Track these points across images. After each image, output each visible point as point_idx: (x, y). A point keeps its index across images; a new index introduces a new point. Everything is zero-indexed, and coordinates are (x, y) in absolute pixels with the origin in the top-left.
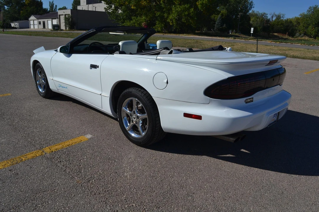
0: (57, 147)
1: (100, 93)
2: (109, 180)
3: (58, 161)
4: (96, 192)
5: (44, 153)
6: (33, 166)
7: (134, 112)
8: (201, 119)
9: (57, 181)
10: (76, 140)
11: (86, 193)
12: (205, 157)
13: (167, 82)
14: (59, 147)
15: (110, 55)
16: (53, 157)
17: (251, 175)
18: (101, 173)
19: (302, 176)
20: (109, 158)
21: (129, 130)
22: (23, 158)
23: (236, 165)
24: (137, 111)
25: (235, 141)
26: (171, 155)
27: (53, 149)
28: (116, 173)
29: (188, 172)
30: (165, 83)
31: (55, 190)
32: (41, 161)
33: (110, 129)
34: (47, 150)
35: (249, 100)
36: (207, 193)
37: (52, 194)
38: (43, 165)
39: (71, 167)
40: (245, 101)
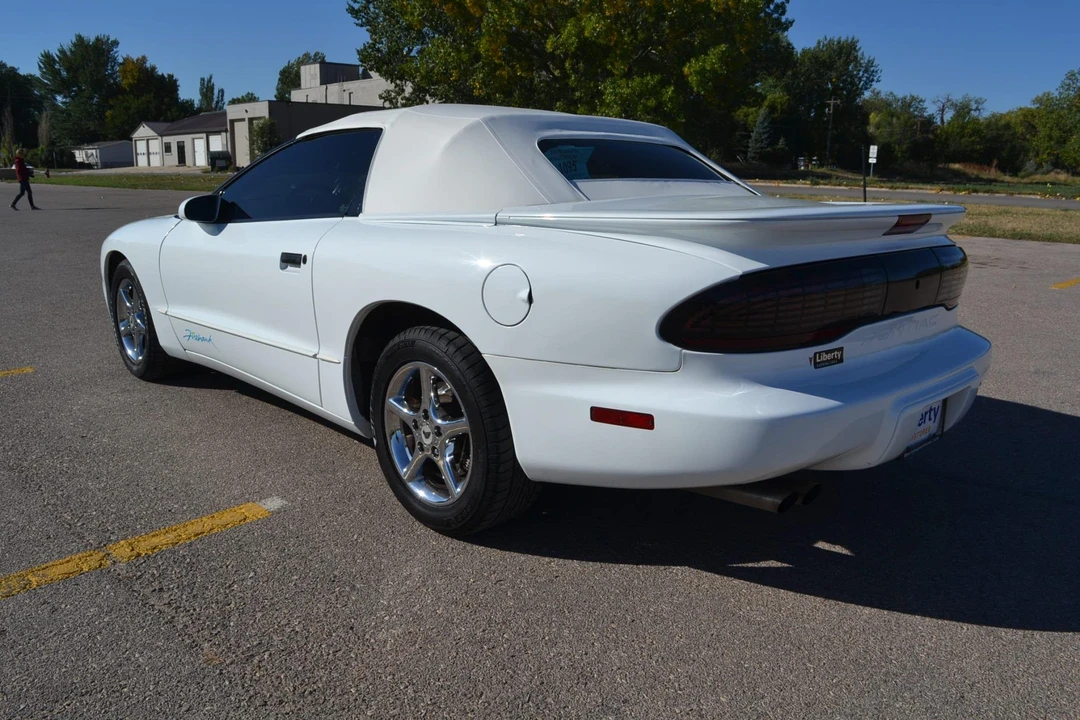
0: (155, 541)
1: (312, 351)
2: (322, 655)
3: (151, 589)
4: (271, 696)
5: (108, 562)
6: (63, 606)
7: (426, 411)
8: (651, 427)
9: (137, 656)
10: (227, 517)
11: (233, 699)
12: (681, 573)
13: (530, 299)
14: (164, 542)
15: (345, 218)
16: (139, 574)
17: (846, 632)
18: (297, 629)
19: (1037, 635)
20: (335, 577)
21: (411, 479)
22: (33, 580)
23: (788, 597)
24: (435, 409)
25: (782, 508)
26: (556, 564)
27: (143, 547)
28: (352, 628)
29: (613, 626)
30: (523, 300)
31: (125, 690)
32: (95, 588)
33: (352, 478)
34: (121, 551)
35: (825, 357)
36: (675, 699)
37: (111, 704)
38: (98, 600)
39: (195, 610)
40: (811, 359)
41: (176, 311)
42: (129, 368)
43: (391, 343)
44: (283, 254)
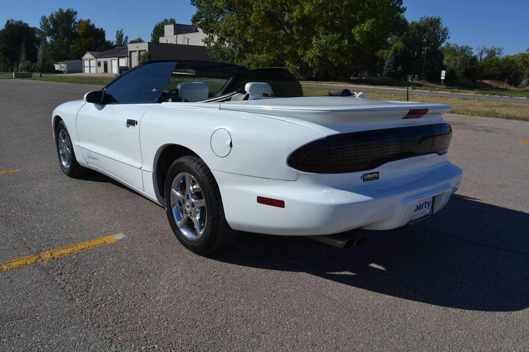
0: (63, 251)
1: (139, 165)
2: (129, 306)
3: (57, 273)
4: (102, 323)
5: (40, 260)
6: (16, 280)
7: (188, 195)
8: (283, 207)
9: (45, 303)
10: (97, 242)
11: (85, 323)
13: (231, 145)
14: (66, 252)
15: (156, 104)
16: (53, 266)
17: (375, 306)
18: (120, 294)
19: (467, 311)
20: (141, 271)
21: (182, 227)
22: (4, 267)
23: (352, 289)
24: (192, 194)
25: (346, 246)
26: (244, 269)
27: (56, 254)
28: (144, 294)
29: (265, 298)
30: (228, 145)
31: (38, 318)
32: (31, 272)
33: (158, 226)
34: (46, 256)
35: (369, 176)
36: (287, 333)
37: (30, 323)
38: (32, 277)
39: (75, 283)
40: (361, 177)
41: (84, 145)
42: (64, 171)
43: (173, 163)
44: (128, 120)
